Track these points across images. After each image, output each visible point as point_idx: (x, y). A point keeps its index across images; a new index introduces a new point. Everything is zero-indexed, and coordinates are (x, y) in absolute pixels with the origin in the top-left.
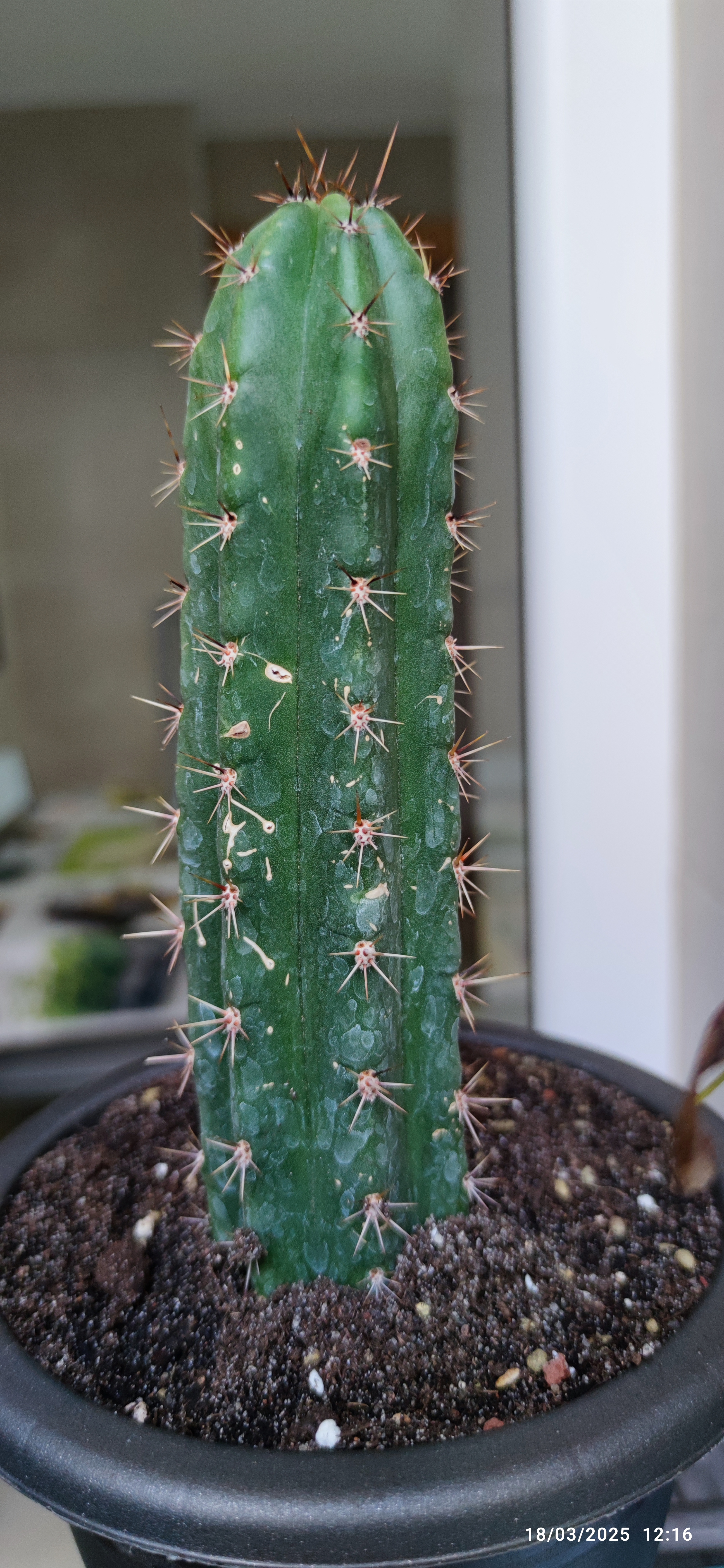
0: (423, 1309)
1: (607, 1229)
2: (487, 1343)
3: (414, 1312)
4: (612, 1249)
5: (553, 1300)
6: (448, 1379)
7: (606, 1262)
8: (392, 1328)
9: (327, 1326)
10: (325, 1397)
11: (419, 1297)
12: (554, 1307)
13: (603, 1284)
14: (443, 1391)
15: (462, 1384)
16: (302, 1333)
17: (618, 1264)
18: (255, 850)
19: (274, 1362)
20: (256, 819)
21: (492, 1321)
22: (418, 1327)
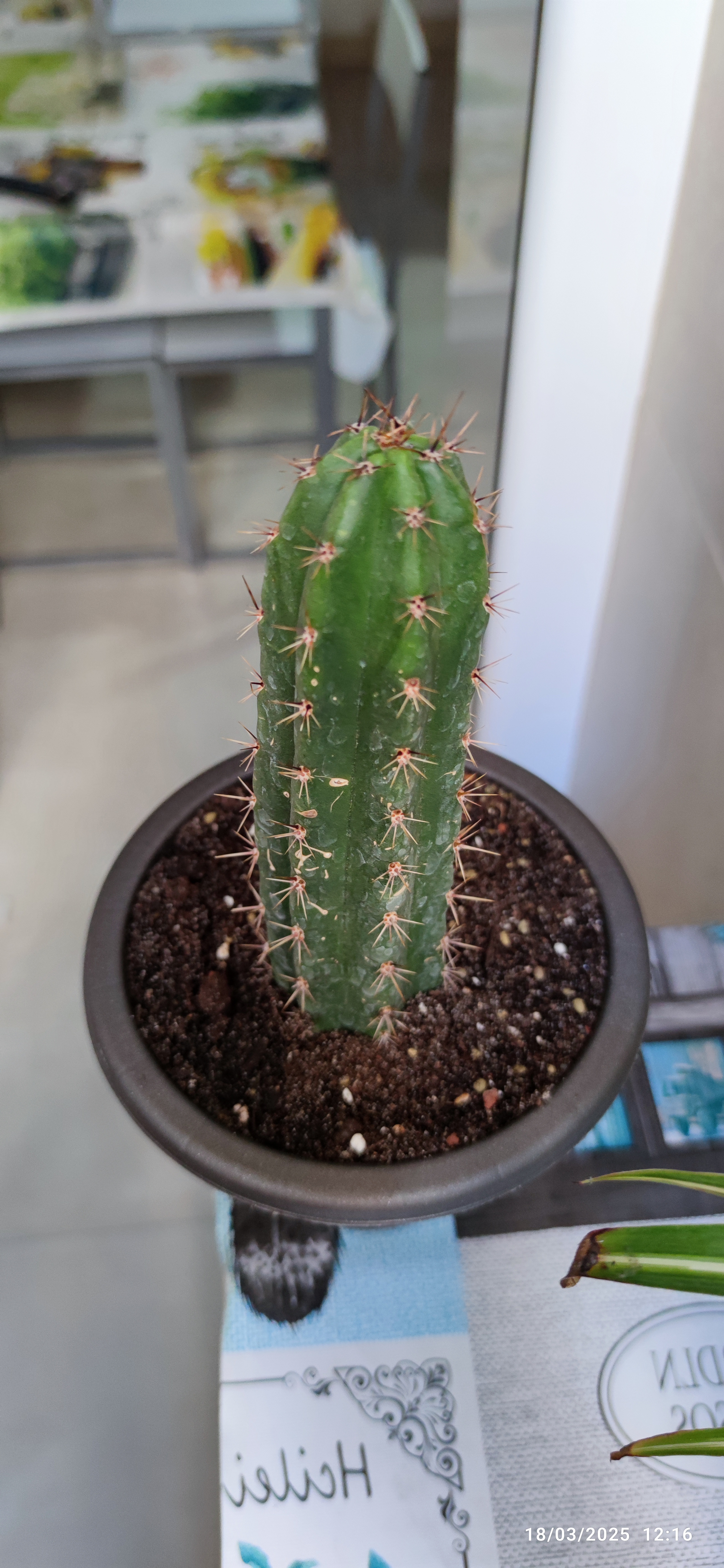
0: (413, 1052)
1: (532, 975)
2: (451, 1071)
3: (406, 1053)
4: (533, 991)
5: (492, 1035)
6: (426, 1094)
7: (528, 1001)
8: (393, 1063)
9: (354, 1063)
10: (353, 1104)
11: (411, 1045)
12: (493, 1040)
13: (525, 1022)
14: (423, 1103)
15: (435, 1098)
16: (339, 1067)
17: (538, 1003)
18: (318, 868)
19: (322, 1082)
20: (319, 853)
21: (455, 1054)
22: (409, 1061)
